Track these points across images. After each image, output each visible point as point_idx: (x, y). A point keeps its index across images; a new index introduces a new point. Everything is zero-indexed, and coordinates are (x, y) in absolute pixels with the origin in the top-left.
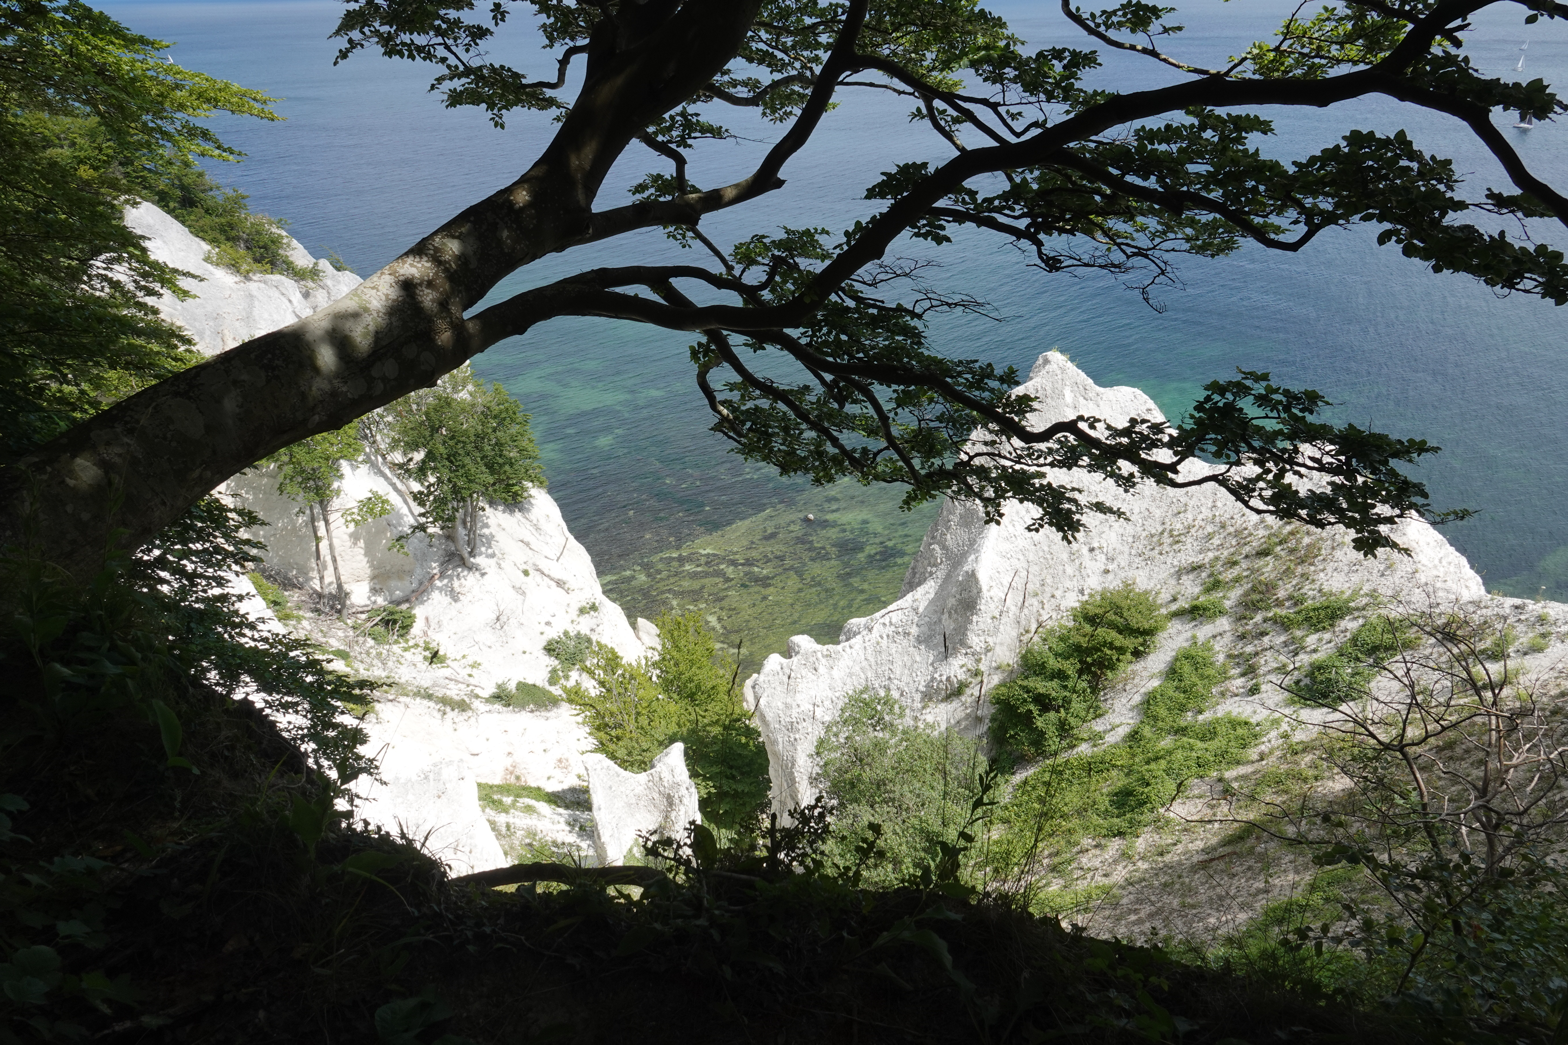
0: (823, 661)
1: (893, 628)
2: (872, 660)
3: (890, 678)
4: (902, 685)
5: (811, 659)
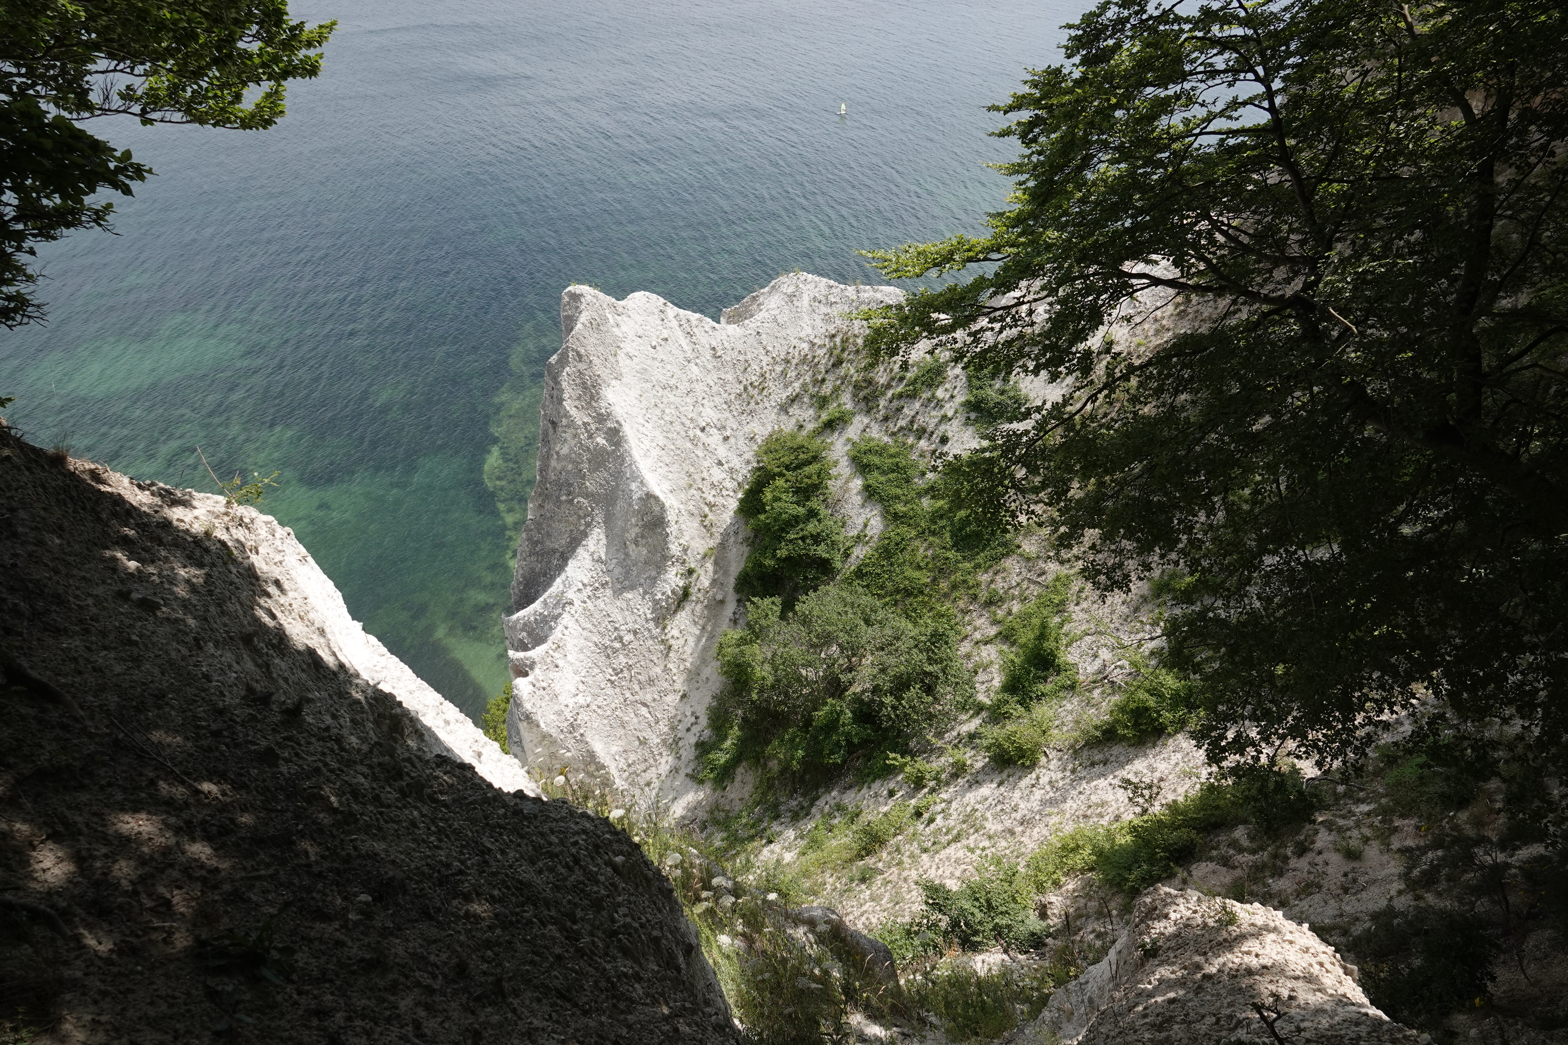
0: (556, 655)
1: (589, 588)
2: (589, 626)
3: (616, 629)
4: (630, 626)
5: (549, 660)
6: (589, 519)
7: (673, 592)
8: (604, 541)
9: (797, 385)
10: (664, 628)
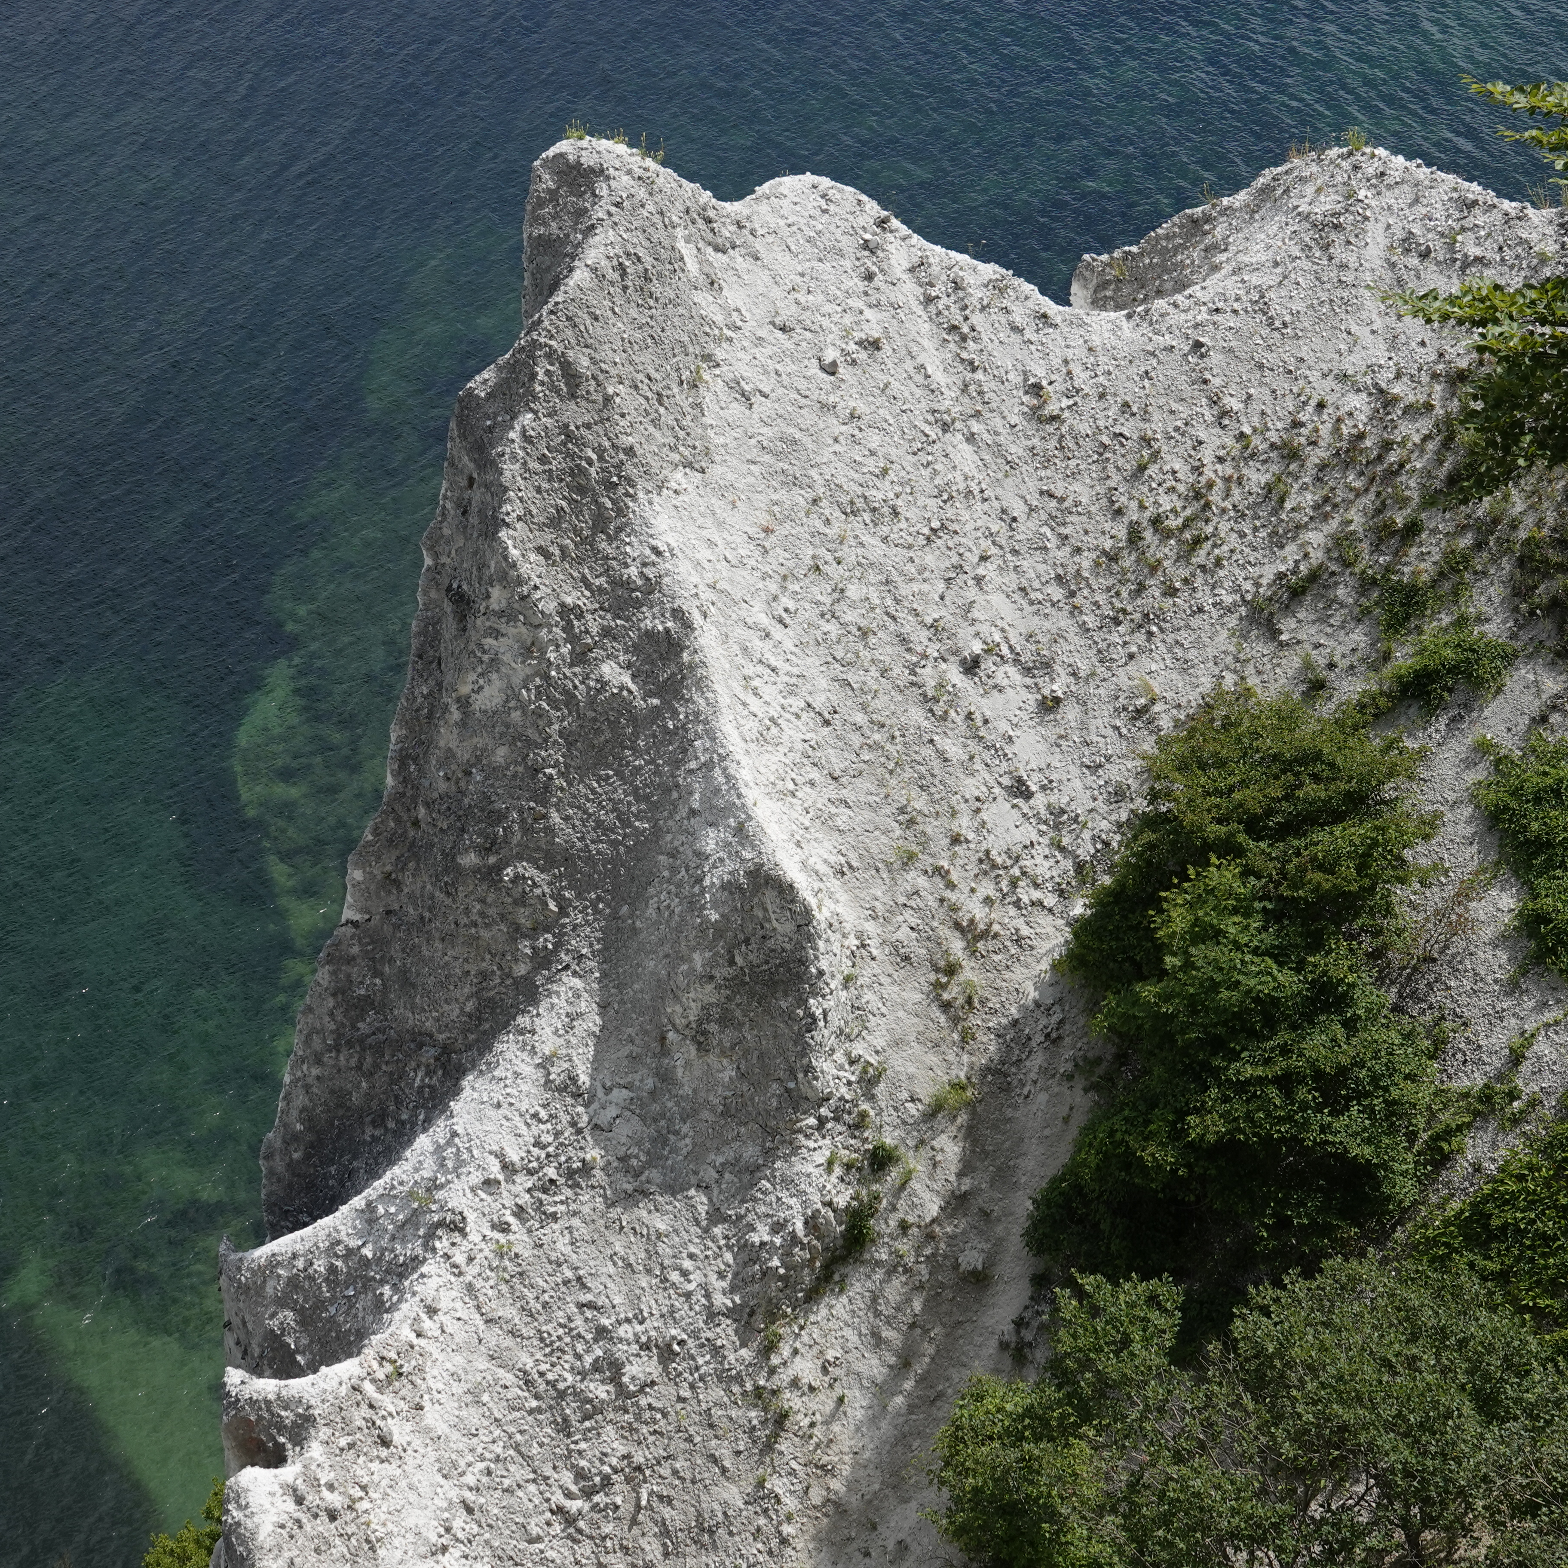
0: (387, 1402)
1: (524, 1182)
2: (510, 1312)
3: (602, 1333)
4: (651, 1328)
5: (358, 1419)
6: (546, 940)
7: (812, 1223)
8: (593, 1022)
9: (1316, 538)
10: (769, 1348)
